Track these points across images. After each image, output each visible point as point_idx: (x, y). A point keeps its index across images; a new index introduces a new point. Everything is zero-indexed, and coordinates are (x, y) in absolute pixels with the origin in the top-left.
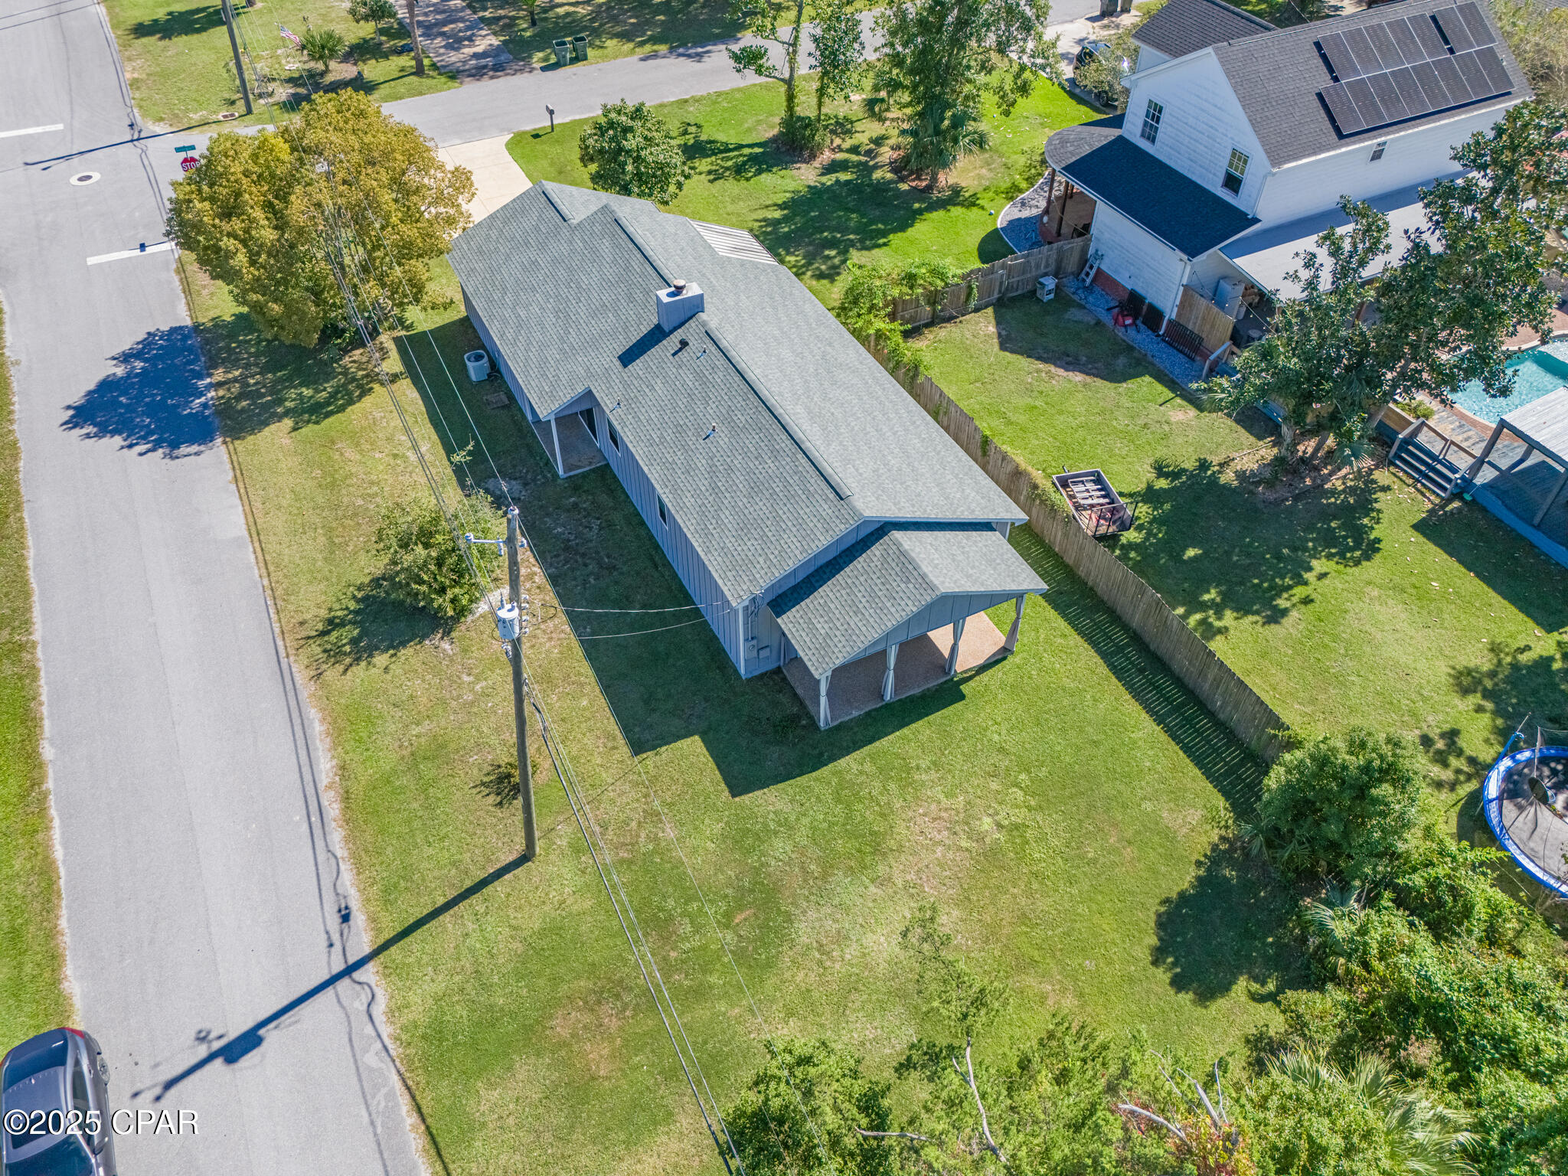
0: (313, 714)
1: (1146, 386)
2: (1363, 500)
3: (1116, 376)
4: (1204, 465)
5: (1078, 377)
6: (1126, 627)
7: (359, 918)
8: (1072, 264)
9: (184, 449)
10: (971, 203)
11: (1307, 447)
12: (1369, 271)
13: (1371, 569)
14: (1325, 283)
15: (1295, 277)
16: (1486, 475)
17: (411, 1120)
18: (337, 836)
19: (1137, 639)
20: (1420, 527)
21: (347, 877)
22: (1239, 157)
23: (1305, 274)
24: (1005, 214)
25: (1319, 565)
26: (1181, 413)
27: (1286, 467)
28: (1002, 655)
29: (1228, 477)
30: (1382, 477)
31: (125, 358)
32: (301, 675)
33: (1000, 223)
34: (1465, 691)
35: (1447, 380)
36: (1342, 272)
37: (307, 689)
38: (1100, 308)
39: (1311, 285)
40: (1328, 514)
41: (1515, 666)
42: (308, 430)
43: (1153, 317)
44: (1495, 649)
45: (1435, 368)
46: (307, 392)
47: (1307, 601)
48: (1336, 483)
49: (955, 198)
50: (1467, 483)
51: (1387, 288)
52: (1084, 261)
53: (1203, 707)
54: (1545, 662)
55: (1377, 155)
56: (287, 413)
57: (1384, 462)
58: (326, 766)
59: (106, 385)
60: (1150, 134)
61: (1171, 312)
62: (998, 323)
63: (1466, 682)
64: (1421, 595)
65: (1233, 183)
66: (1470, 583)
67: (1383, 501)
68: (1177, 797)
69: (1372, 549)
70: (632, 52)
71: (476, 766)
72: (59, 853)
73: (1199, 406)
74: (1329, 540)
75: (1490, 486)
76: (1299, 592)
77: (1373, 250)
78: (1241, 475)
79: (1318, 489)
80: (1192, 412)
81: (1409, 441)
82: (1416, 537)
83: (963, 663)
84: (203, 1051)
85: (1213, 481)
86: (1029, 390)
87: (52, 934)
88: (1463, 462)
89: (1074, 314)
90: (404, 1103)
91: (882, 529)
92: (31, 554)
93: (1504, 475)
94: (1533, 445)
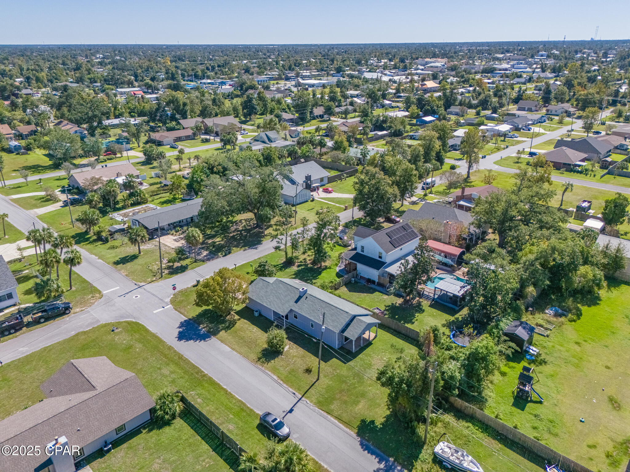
0: (267, 371)
1: (377, 293)
2: (419, 304)
3: (372, 293)
4: (393, 304)
5: (366, 294)
6: (392, 329)
7: (297, 393)
8: (355, 275)
9: (207, 340)
10: (330, 268)
11: (408, 298)
12: (409, 267)
13: (424, 314)
14: (403, 270)
15: (398, 270)
16: (436, 296)
17: (323, 412)
18: (285, 385)
19: (395, 330)
20: (429, 306)
21: (291, 389)
22: (380, 253)
23: (400, 269)
24: (338, 269)
25: (417, 315)
26: (385, 297)
27: (406, 302)
28: (376, 337)
29: (397, 305)
30: (421, 300)
31: (180, 327)
32: (260, 367)
33: (338, 271)
34: (444, 327)
35: (425, 282)
36: (405, 268)
37: (263, 369)
38: (363, 282)
39: (401, 270)
40: (415, 307)
41: (450, 322)
42: (229, 331)
43: (373, 282)
44: (446, 320)
45: (423, 280)
46: (223, 325)
47: (417, 320)
48: (414, 302)
49: (326, 268)
50: (434, 298)
51: (412, 269)
52: (357, 275)
53: (409, 337)
54: (453, 321)
55: (401, 249)
56: (222, 330)
57: (420, 298)
58: (275, 377)
59: (180, 333)
60: (363, 251)
61: (377, 281)
62: (347, 288)
63: (444, 326)
64: (434, 316)
65: (380, 257)
66: (440, 312)
67: (422, 304)
68: (410, 349)
69: (423, 311)
70: (240, 250)
71: (301, 371)
72: (240, 398)
73: (388, 295)
74: (417, 311)
75: (438, 298)
76: (415, 319)
77: (408, 264)
78: (399, 304)
79: (412, 304)
80: (387, 296)
81: (423, 294)
82: (429, 308)
83: (371, 339)
84: (285, 413)
85: (396, 306)
86: (358, 298)
87: (248, 408)
88: (432, 295)
89: (359, 284)
90: (321, 411)
91: (354, 317)
92: (192, 362)
93: (439, 296)
94: (441, 290)
